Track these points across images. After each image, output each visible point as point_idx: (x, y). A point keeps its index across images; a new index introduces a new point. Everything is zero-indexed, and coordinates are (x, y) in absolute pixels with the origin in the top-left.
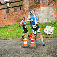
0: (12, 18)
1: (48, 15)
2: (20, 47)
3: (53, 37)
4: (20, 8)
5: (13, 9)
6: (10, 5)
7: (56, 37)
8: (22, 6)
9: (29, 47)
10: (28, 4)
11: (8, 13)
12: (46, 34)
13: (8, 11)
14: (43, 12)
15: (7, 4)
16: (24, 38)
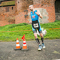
3: (45, 39)
7: (48, 39)
8: (14, 5)
9: (21, 49)
16: (16, 41)
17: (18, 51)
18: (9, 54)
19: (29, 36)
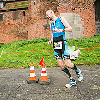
0: (9, 31)
3: (79, 65)
4: (24, 12)
5: (10, 15)
7: (83, 65)
8: (27, 9)
10: (38, 6)
16: (29, 67)
17: (33, 84)
18: (18, 90)
19: (51, 60)
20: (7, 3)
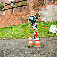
1: (54, 13)
2: (25, 47)
5: (17, 9)
6: (14, 5)
9: (34, 47)
10: (32, 3)
11: (13, 13)
12: (51, 33)
13: (13, 11)
14: (48, 11)
15: (12, 4)
17: (31, 48)
20: (15, 3)
